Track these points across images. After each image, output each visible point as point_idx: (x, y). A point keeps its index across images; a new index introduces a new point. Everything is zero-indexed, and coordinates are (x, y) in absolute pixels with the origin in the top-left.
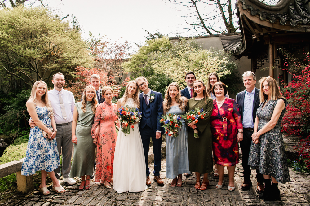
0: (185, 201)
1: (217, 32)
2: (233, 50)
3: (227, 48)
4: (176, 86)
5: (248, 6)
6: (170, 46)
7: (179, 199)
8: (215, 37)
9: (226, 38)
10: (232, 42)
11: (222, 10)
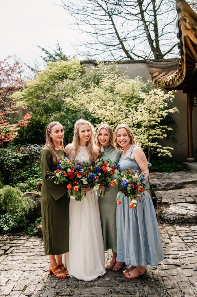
0: (141, 290)
1: (139, 57)
2: (165, 81)
3: (157, 78)
4: (124, 128)
5: (192, 25)
6: (83, 72)
7: (132, 288)
8: (141, 63)
9: (154, 66)
10: (163, 72)
11: (147, 28)
